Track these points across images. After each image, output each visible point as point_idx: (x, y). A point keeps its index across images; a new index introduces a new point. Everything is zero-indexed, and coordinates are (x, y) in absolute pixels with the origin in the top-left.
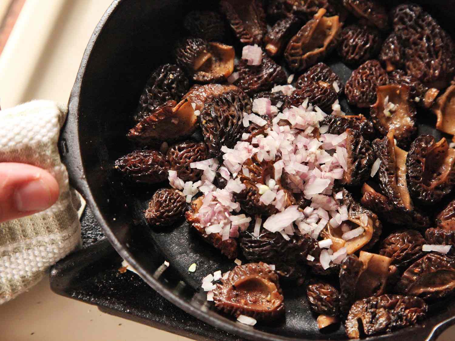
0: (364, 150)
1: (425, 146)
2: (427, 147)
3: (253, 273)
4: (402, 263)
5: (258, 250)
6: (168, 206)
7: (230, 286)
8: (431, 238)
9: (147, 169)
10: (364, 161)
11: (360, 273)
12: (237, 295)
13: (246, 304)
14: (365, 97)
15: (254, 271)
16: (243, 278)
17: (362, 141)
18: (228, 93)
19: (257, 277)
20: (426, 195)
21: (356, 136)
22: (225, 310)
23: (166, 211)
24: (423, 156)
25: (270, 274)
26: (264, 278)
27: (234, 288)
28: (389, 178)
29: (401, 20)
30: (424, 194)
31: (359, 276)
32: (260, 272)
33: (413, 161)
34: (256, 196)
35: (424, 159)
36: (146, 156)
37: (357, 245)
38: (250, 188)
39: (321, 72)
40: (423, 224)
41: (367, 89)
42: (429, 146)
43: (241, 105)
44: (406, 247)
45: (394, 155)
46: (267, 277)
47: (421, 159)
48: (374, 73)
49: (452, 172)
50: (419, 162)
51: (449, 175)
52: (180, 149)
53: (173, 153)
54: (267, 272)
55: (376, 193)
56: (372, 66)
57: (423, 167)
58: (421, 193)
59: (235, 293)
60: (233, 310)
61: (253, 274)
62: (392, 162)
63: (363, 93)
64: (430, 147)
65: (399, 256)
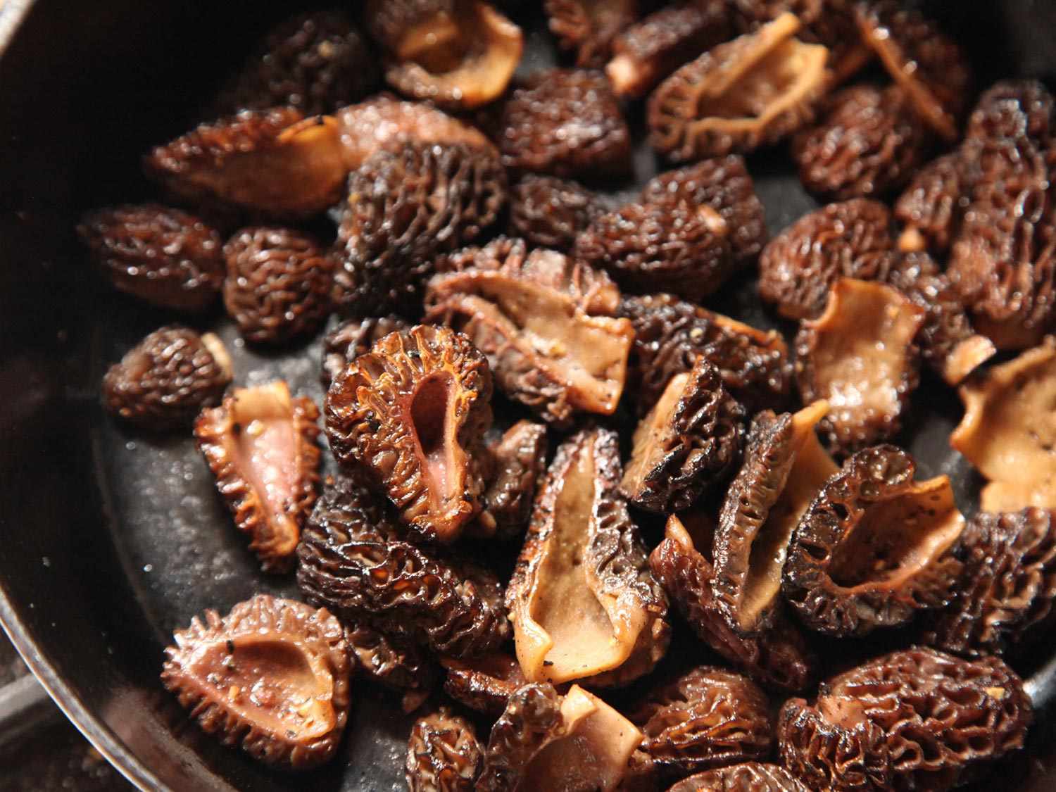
0: (708, 427)
1: (881, 478)
2: (884, 482)
3: (293, 628)
4: (683, 759)
5: (327, 579)
6: (165, 376)
7: (221, 640)
8: (784, 725)
9: (155, 264)
10: (696, 456)
11: (547, 741)
12: (230, 671)
13: (241, 701)
14: (799, 292)
15: (295, 625)
16: (264, 631)
17: (714, 401)
18: (445, 146)
19: (298, 644)
20: (823, 605)
21: (706, 382)
22: (181, 697)
23: (156, 388)
24: (860, 502)
25: (331, 648)
26: (315, 654)
27: (231, 648)
28: (739, 522)
29: (989, 125)
30: (818, 600)
31: (541, 747)
32: (309, 633)
33: (826, 503)
34: (375, 436)
35: (861, 511)
36: (167, 229)
37: (584, 664)
38: (368, 411)
39: (723, 183)
40: (785, 681)
41: (813, 275)
42: (891, 482)
43: (470, 190)
44: (707, 722)
45: (784, 470)
46: (322, 655)
47: (849, 507)
48: (856, 239)
49: (928, 573)
50: (841, 511)
51: (915, 577)
52: (265, 245)
53: (244, 247)
54: (327, 642)
55: (693, 550)
56: (862, 217)
57: (846, 530)
58: (809, 593)
59: (227, 660)
60: (201, 705)
61: (292, 633)
62: (769, 487)
63: (799, 280)
64: (894, 485)
65: (681, 737)
